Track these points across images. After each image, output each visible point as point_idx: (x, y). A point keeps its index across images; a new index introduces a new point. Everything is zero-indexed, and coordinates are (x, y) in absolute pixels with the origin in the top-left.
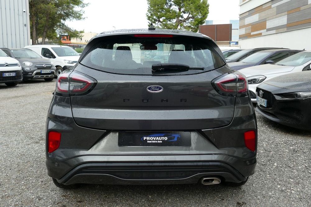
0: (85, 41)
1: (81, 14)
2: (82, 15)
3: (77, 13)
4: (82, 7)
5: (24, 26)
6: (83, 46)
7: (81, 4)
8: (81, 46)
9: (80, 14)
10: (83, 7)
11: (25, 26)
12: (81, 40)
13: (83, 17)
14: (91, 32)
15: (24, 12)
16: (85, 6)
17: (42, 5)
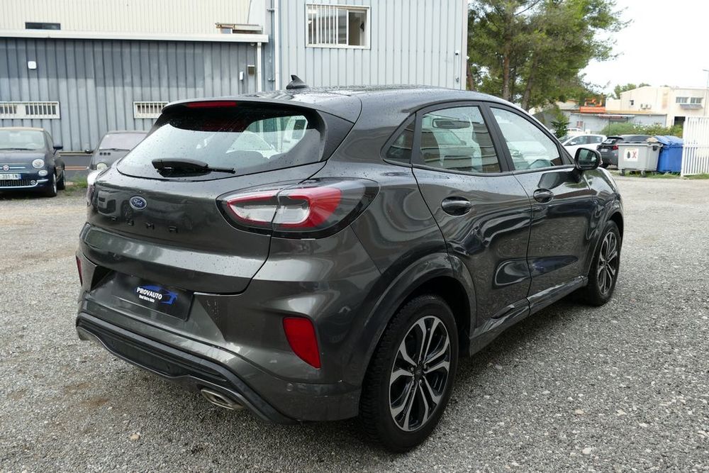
0: (642, 106)
1: (609, 46)
2: (611, 49)
3: (598, 46)
4: (613, 30)
5: (455, 82)
6: (633, 117)
7: (611, 24)
8: (627, 118)
9: (606, 48)
10: (617, 31)
11: (458, 81)
12: (632, 104)
13: (612, 53)
14: (666, 86)
15: (457, 54)
16: (620, 29)
17: (520, 35)
